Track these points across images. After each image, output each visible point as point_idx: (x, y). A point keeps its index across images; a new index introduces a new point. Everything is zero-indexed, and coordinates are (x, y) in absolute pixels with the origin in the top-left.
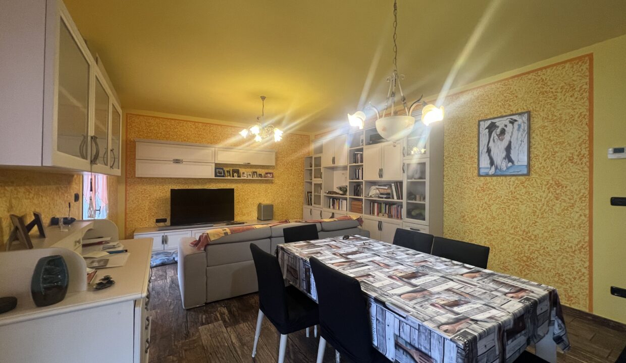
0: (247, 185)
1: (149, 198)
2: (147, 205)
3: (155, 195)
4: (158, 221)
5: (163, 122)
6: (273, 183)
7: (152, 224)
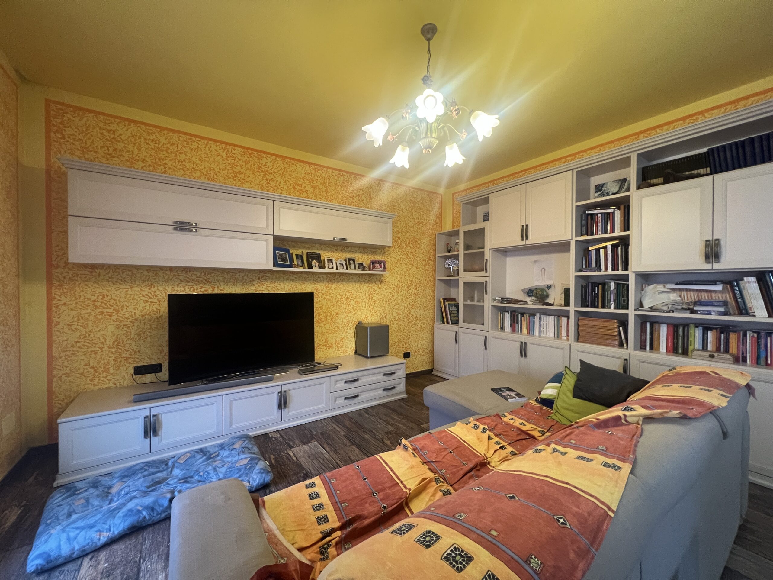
0: (335, 286)
1: (114, 318)
2: (109, 334)
3: (131, 309)
4: (139, 371)
5: (148, 134)
6: (382, 281)
7: (123, 377)
